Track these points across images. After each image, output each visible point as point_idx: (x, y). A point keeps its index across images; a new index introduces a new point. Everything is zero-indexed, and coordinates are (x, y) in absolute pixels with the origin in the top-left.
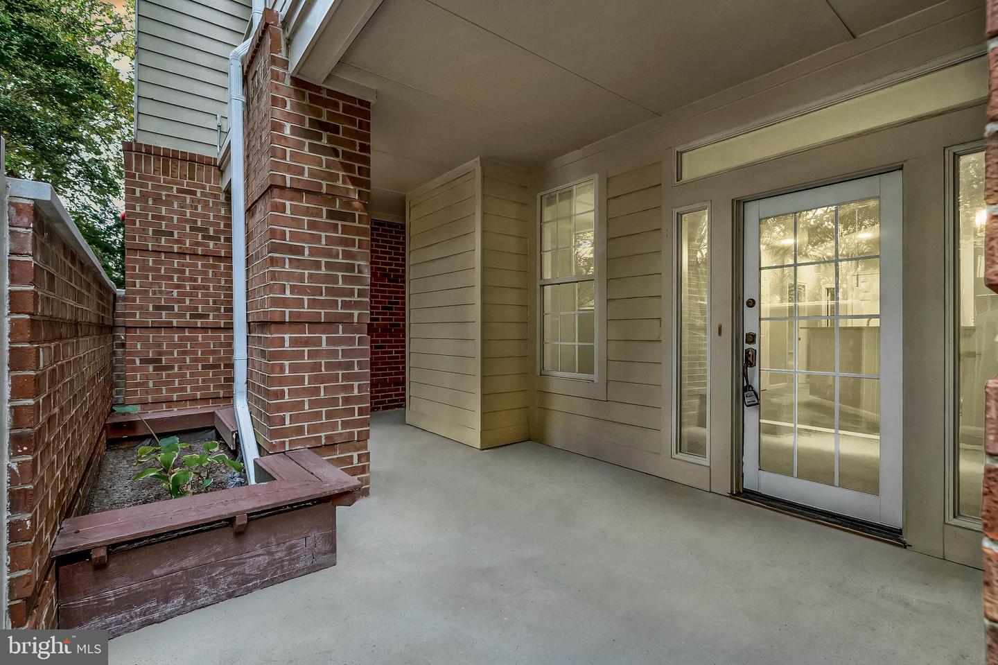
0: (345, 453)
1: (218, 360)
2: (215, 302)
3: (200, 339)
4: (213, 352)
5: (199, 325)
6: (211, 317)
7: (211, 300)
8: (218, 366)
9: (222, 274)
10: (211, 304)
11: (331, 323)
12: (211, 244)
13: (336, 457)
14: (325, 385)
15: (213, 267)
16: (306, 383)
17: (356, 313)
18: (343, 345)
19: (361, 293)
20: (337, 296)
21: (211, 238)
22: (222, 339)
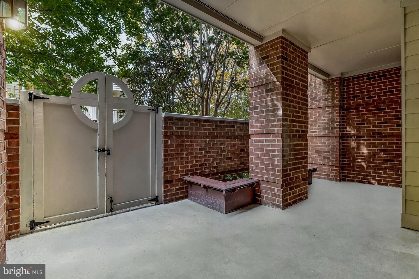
0: (272, 187)
1: (321, 149)
2: (319, 126)
3: (314, 141)
4: (319, 146)
5: (314, 135)
6: (318, 132)
7: (318, 125)
8: (321, 152)
9: (322, 114)
10: (318, 127)
11: (268, 134)
12: (318, 103)
13: (269, 187)
14: (265, 158)
15: (319, 112)
16: (259, 156)
17: (276, 129)
18: (271, 142)
19: (278, 121)
20: (269, 123)
21: (318, 101)
22: (322, 141)
